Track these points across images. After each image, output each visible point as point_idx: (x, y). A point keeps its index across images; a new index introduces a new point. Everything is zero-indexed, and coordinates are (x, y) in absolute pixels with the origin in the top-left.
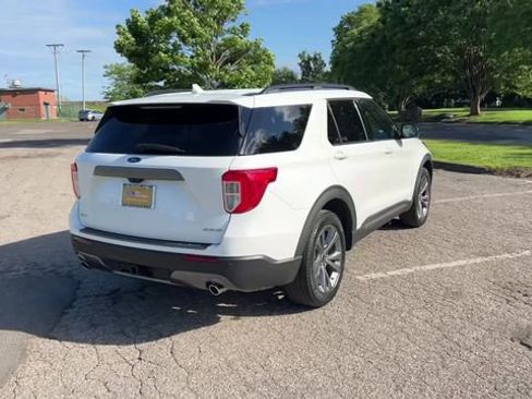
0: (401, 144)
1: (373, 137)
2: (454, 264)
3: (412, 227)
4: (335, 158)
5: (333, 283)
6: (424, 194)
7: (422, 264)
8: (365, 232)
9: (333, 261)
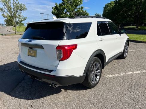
0: (120, 35)
1: (112, 33)
2: (137, 72)
3: (123, 59)
4: (99, 40)
5: (97, 80)
6: (126, 50)
7: (126, 72)
8: (108, 62)
9: (98, 73)
